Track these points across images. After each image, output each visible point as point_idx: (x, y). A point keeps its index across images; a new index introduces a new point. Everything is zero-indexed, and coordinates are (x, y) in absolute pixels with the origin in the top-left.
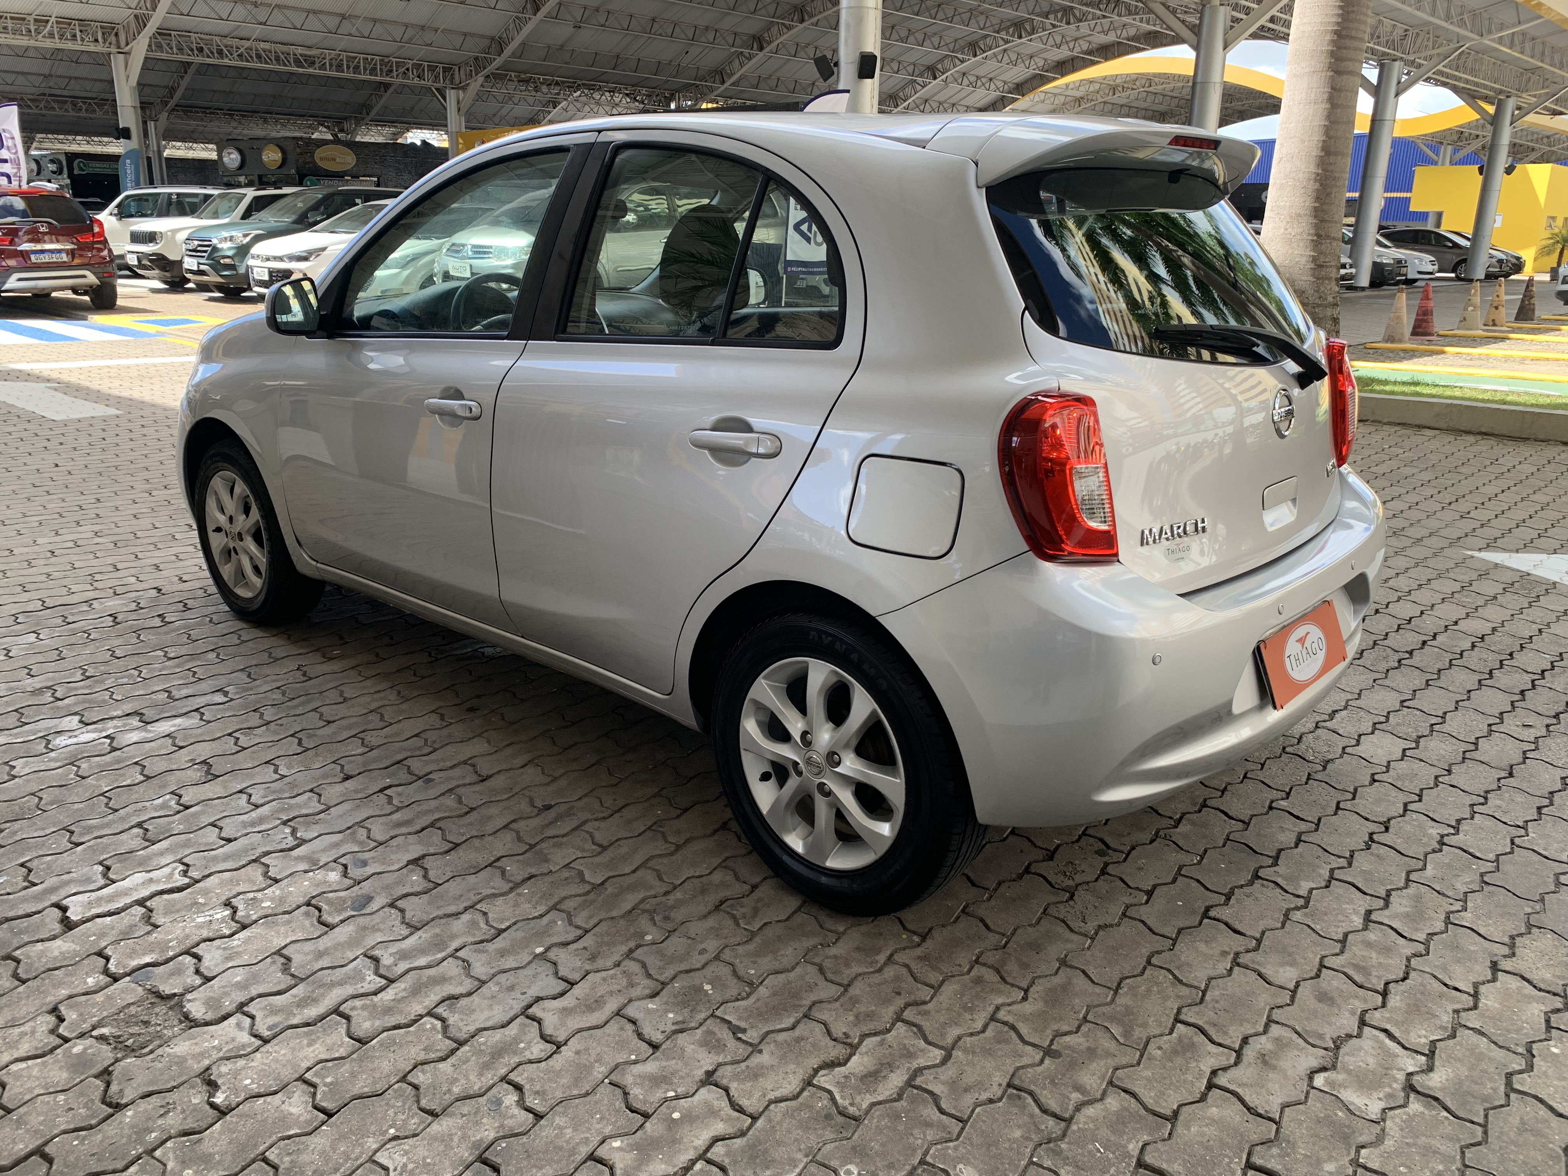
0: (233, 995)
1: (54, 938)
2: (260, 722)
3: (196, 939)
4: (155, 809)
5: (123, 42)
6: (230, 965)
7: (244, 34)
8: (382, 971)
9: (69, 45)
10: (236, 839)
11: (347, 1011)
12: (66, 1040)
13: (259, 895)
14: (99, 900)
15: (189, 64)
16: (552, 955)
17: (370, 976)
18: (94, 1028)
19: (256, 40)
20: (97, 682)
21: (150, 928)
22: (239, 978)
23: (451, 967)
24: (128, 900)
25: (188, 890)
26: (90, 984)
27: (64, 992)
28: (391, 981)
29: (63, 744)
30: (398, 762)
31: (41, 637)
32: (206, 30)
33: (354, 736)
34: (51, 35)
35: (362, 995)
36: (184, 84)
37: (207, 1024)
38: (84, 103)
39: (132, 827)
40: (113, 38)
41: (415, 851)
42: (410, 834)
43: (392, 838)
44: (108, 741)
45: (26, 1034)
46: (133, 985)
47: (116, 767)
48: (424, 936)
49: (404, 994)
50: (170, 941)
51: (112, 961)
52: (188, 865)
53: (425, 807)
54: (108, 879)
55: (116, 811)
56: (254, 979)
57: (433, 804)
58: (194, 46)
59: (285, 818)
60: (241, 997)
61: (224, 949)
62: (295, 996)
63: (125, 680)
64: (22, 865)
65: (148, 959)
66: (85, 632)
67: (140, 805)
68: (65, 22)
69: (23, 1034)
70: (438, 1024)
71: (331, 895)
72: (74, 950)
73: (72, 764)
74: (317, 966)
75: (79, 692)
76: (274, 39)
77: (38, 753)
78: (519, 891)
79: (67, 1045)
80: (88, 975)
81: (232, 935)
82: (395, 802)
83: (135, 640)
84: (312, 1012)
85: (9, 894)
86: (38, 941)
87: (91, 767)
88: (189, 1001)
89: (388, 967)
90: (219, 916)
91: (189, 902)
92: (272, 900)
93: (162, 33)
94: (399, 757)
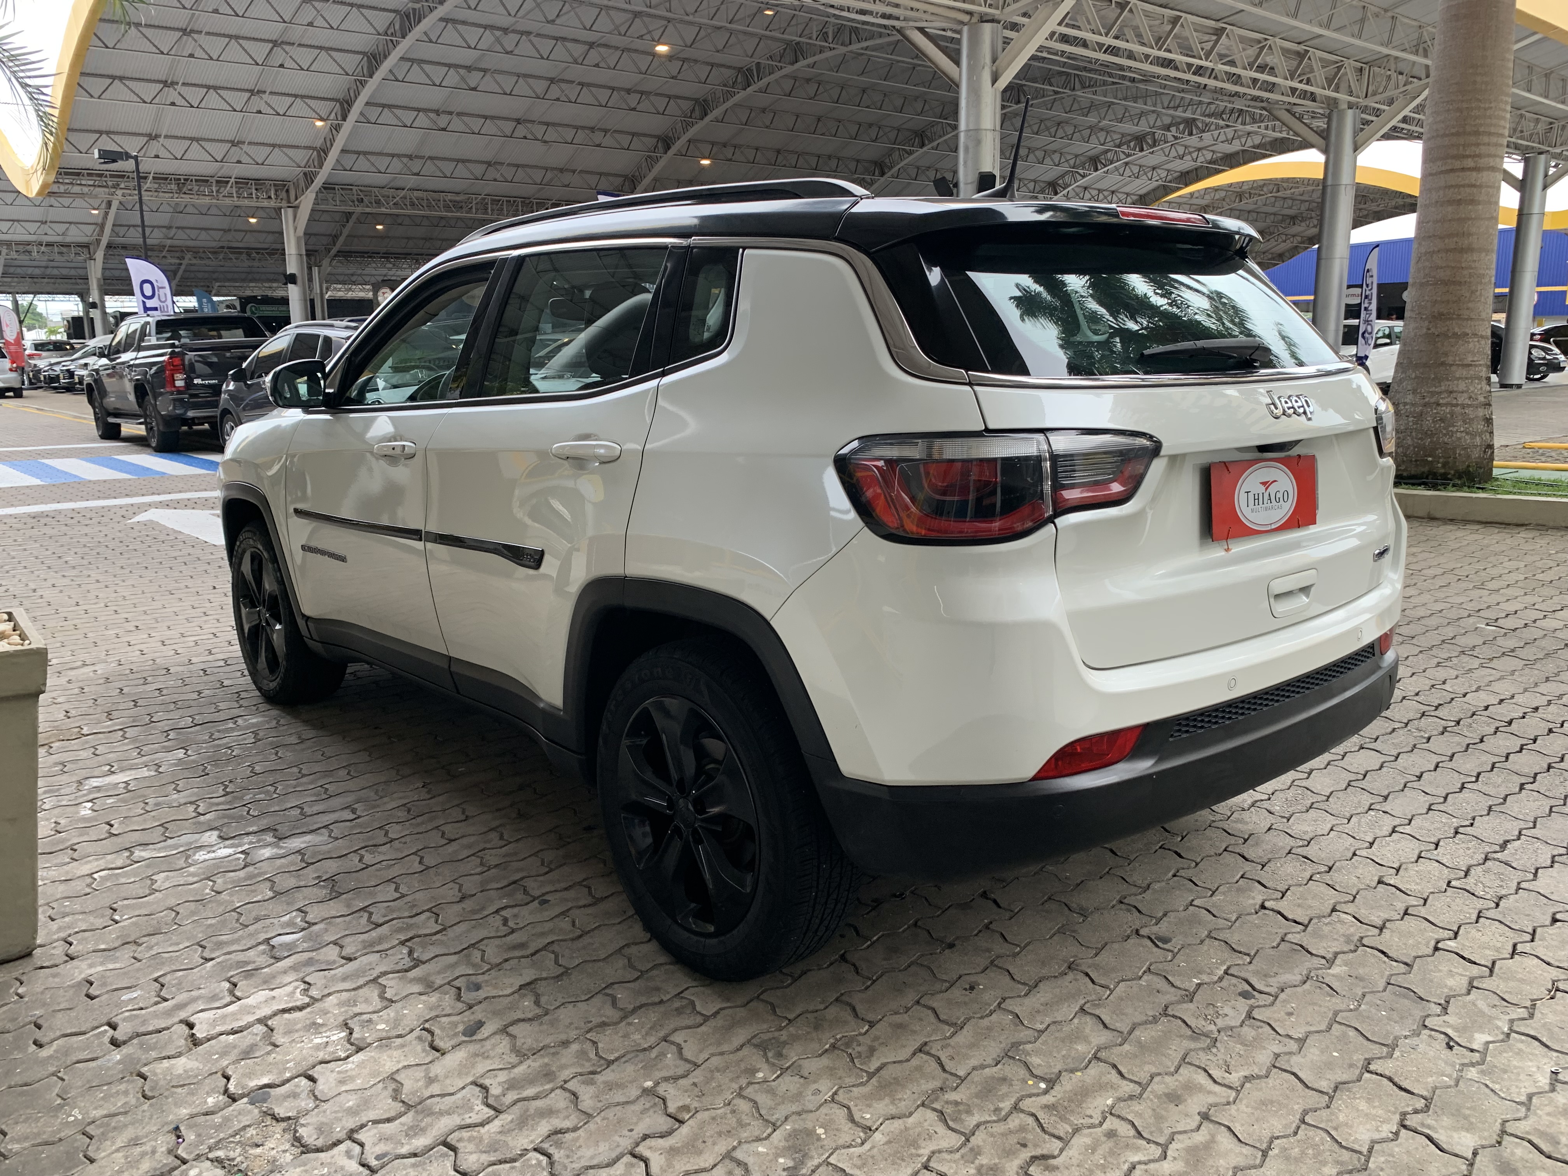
0: (344, 1122)
1: (179, 1055)
2: (385, 840)
3: (312, 1061)
4: (283, 926)
5: (292, 197)
6: (343, 1089)
7: (398, 184)
8: (491, 1101)
9: (246, 202)
10: (355, 959)
11: (453, 1143)
12: (184, 1162)
13: (374, 1017)
14: (224, 1017)
15: (351, 214)
16: (661, 1090)
17: (479, 1107)
18: (211, 1149)
19: (410, 189)
20: (235, 798)
21: (270, 1048)
22: (351, 1103)
23: (559, 1100)
24: (251, 1018)
25: (309, 1010)
26: (210, 1104)
27: (184, 1112)
28: (498, 1111)
29: (202, 858)
30: (514, 882)
31: (189, 752)
32: (367, 182)
33: (473, 855)
34: (230, 195)
35: (469, 1126)
36: (346, 232)
37: (318, 1150)
38: (258, 253)
39: (260, 944)
40: (283, 194)
41: (528, 975)
42: (523, 957)
43: (506, 960)
44: (243, 856)
45: (147, 1154)
46: (250, 1107)
47: (249, 882)
48: (533, 1064)
49: (512, 1126)
50: (288, 1062)
51: (232, 1080)
52: (309, 984)
53: (539, 929)
54: (234, 995)
55: (247, 926)
56: (365, 1104)
57: (549, 926)
58: (355, 198)
59: (403, 938)
60: (351, 1123)
61: (339, 1072)
62: (403, 1124)
63: (262, 796)
64: (156, 980)
65: (265, 1080)
66: (229, 748)
67: (268, 922)
68: (243, 182)
69: (143, 1154)
70: (544, 1160)
71: (444, 1019)
72: (198, 1068)
73: (208, 879)
74: (427, 1094)
75: (220, 807)
76: (427, 187)
77: (178, 867)
78: (630, 1020)
79: (184, 1167)
80: (208, 1094)
81: (348, 1057)
82: (511, 924)
83: (273, 757)
84: (420, 1142)
85: (142, 1009)
86: (164, 1058)
87: (225, 883)
88: (303, 1125)
89: (497, 1097)
90: (334, 1038)
91: (308, 1022)
92: (387, 1022)
93: (328, 187)
94: (517, 876)
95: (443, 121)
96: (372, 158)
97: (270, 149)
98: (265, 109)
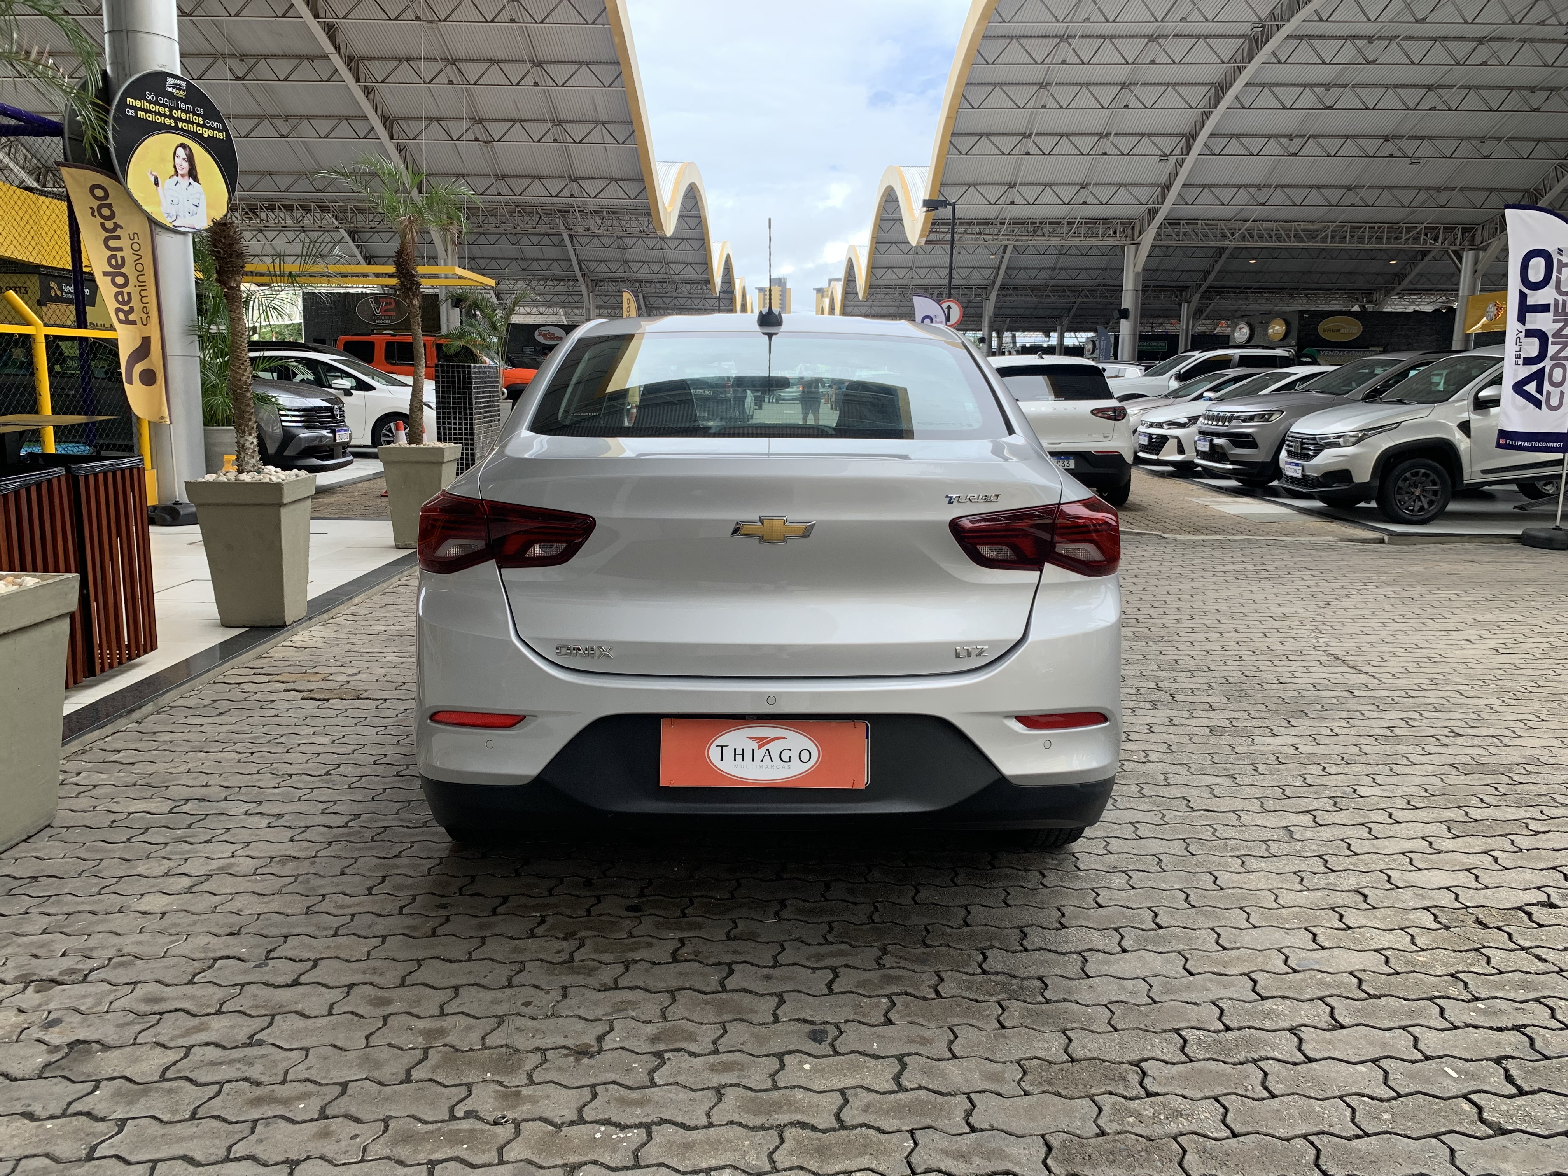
5: (1136, 235)
7: (1244, 215)
19: (1256, 220)
32: (1212, 216)
34: (1078, 235)
36: (1218, 267)
40: (1128, 232)
58: (1200, 232)
68: (1088, 222)
76: (1275, 217)
95: (1294, 146)
96: (1217, 191)
97: (1115, 188)
98: (1110, 150)
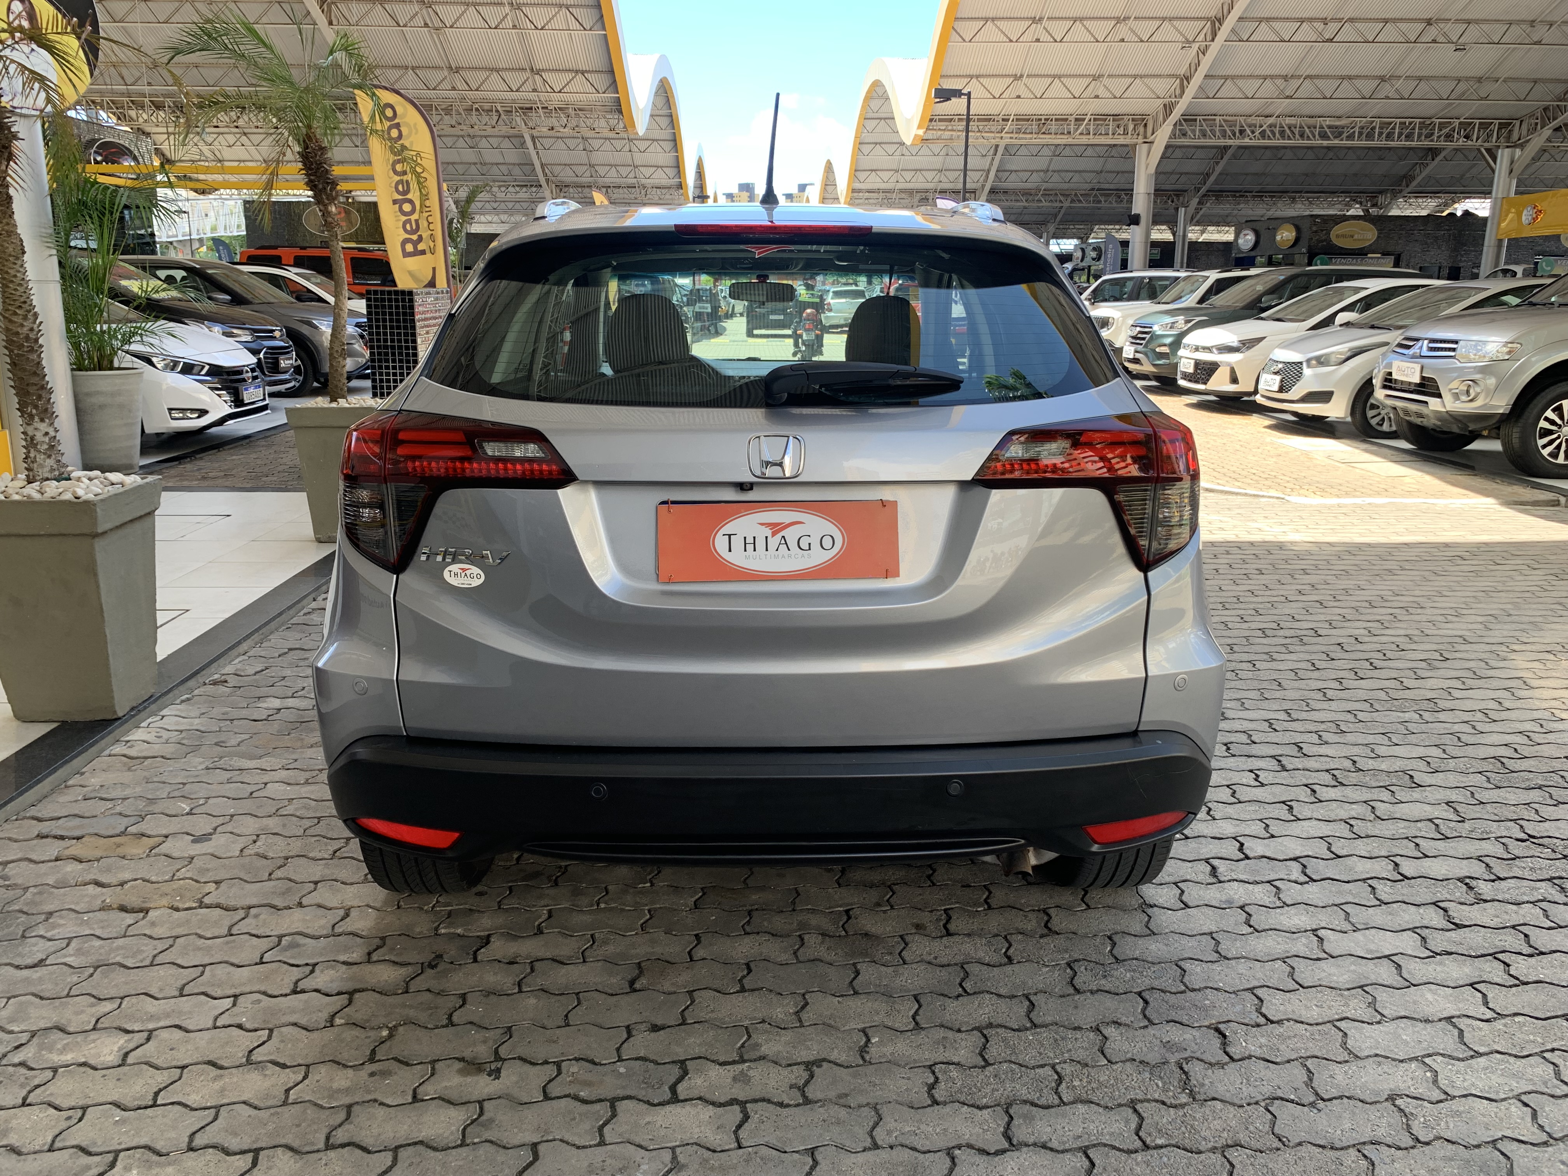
5: (1149, 132)
7: (1267, 112)
9: (1102, 140)
19: (1278, 117)
34: (1087, 132)
36: (1219, 169)
58: (1217, 129)
68: (1100, 118)
76: (1300, 113)
93: (1188, 119)
95: (1330, 30)
96: (1240, 83)
97: (1130, 80)
98: (1128, 36)
